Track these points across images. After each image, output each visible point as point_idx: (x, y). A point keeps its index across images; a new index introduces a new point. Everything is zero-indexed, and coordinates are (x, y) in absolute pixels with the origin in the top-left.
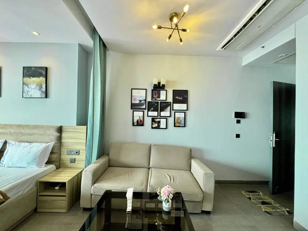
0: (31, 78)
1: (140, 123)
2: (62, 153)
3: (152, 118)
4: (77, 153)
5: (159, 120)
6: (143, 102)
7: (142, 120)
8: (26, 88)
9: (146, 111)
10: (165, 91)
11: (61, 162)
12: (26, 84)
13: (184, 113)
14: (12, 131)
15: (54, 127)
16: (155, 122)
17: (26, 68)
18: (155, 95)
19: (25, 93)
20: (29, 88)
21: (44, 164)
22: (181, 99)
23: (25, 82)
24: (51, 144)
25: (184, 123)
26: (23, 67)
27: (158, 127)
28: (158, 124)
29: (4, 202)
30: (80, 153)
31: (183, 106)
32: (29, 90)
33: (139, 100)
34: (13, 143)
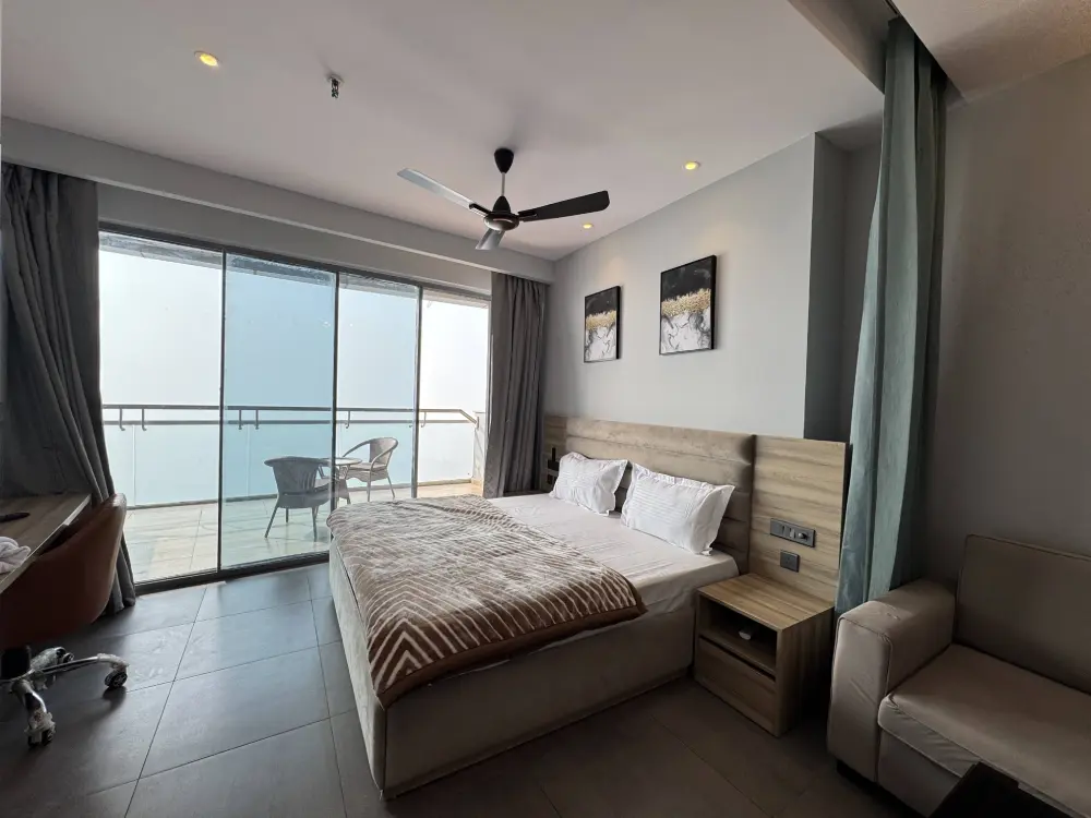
2: (755, 526)
4: (805, 537)
8: (666, 325)
11: (752, 554)
12: (667, 318)
14: (641, 440)
15: (732, 437)
17: (668, 274)
19: (664, 341)
20: (672, 327)
21: (708, 547)
23: (666, 312)
24: (727, 490)
26: (662, 273)
29: (637, 615)
30: (817, 544)
32: (674, 332)
34: (643, 470)
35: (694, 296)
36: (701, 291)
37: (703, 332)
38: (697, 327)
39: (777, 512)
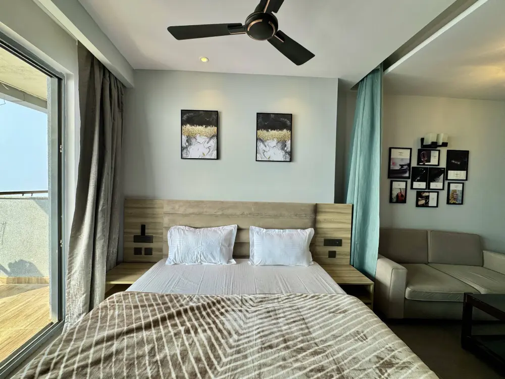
0: (269, 130)
1: (402, 199)
2: (317, 244)
3: (417, 192)
5: (427, 194)
6: (405, 167)
7: (404, 194)
8: (261, 146)
9: (409, 181)
10: (438, 152)
11: (316, 256)
12: (262, 141)
13: (462, 185)
16: (422, 197)
17: (261, 115)
18: (424, 157)
19: (260, 153)
20: (266, 146)
22: (459, 163)
23: (261, 137)
25: (461, 199)
26: (257, 113)
27: (426, 205)
28: (426, 201)
30: (342, 244)
31: (461, 175)
32: (267, 149)
33: (400, 165)
35: (280, 132)
36: (285, 130)
37: (286, 152)
38: (283, 149)
39: (327, 235)
